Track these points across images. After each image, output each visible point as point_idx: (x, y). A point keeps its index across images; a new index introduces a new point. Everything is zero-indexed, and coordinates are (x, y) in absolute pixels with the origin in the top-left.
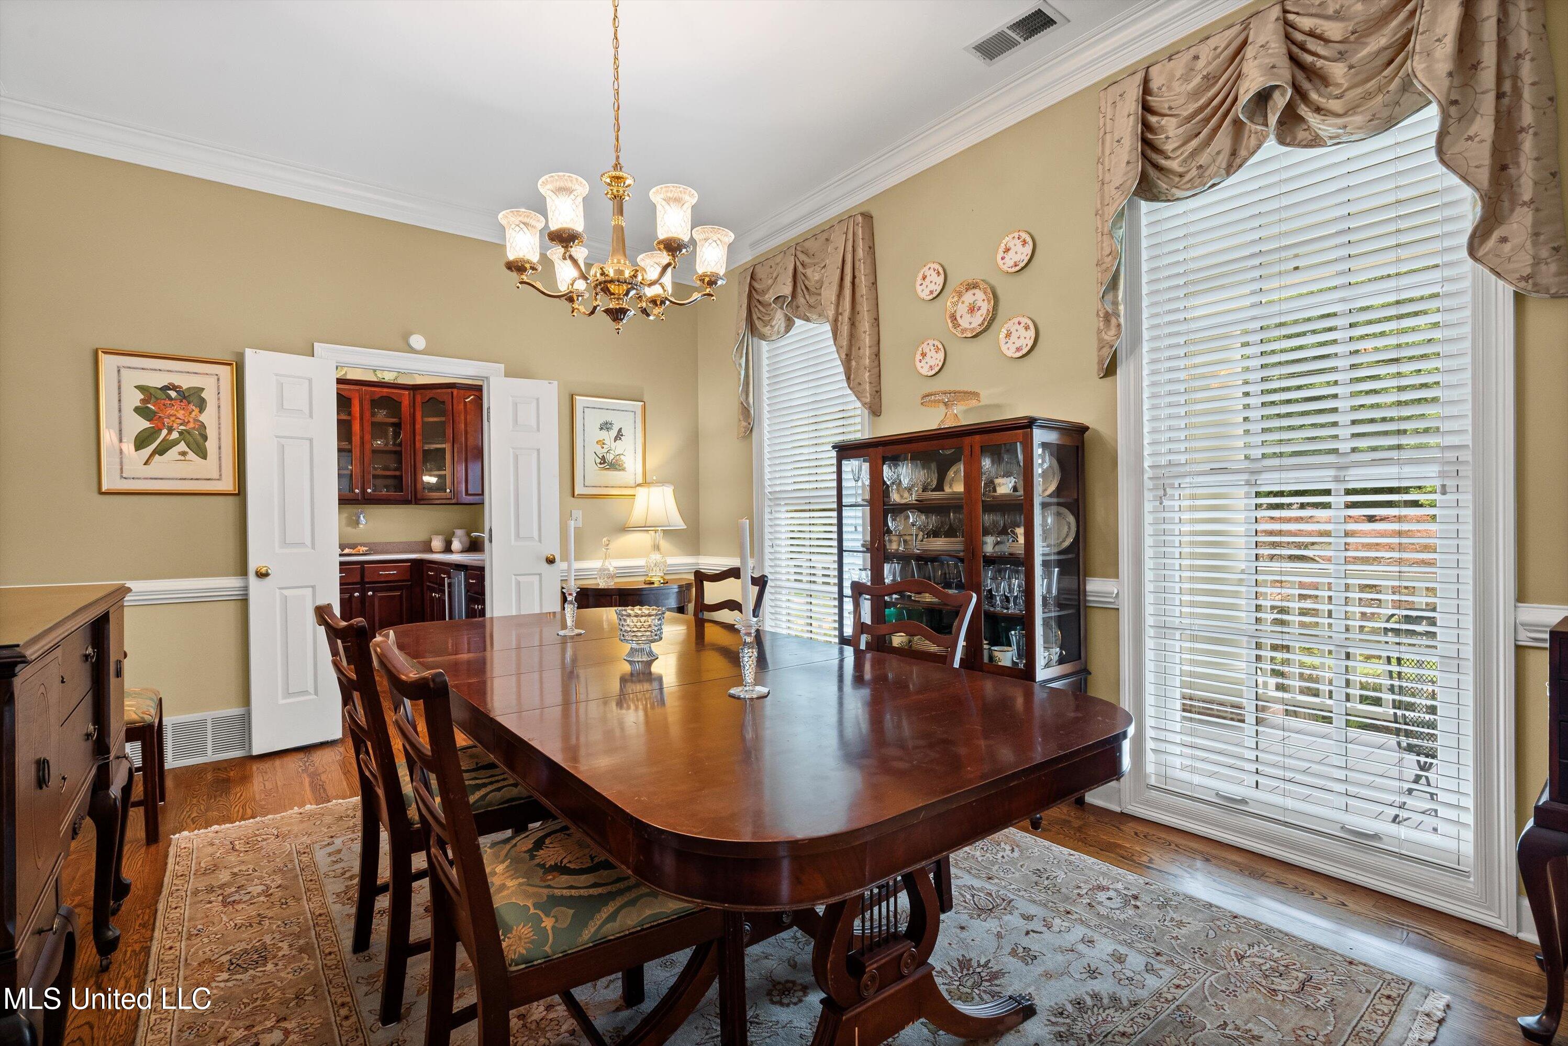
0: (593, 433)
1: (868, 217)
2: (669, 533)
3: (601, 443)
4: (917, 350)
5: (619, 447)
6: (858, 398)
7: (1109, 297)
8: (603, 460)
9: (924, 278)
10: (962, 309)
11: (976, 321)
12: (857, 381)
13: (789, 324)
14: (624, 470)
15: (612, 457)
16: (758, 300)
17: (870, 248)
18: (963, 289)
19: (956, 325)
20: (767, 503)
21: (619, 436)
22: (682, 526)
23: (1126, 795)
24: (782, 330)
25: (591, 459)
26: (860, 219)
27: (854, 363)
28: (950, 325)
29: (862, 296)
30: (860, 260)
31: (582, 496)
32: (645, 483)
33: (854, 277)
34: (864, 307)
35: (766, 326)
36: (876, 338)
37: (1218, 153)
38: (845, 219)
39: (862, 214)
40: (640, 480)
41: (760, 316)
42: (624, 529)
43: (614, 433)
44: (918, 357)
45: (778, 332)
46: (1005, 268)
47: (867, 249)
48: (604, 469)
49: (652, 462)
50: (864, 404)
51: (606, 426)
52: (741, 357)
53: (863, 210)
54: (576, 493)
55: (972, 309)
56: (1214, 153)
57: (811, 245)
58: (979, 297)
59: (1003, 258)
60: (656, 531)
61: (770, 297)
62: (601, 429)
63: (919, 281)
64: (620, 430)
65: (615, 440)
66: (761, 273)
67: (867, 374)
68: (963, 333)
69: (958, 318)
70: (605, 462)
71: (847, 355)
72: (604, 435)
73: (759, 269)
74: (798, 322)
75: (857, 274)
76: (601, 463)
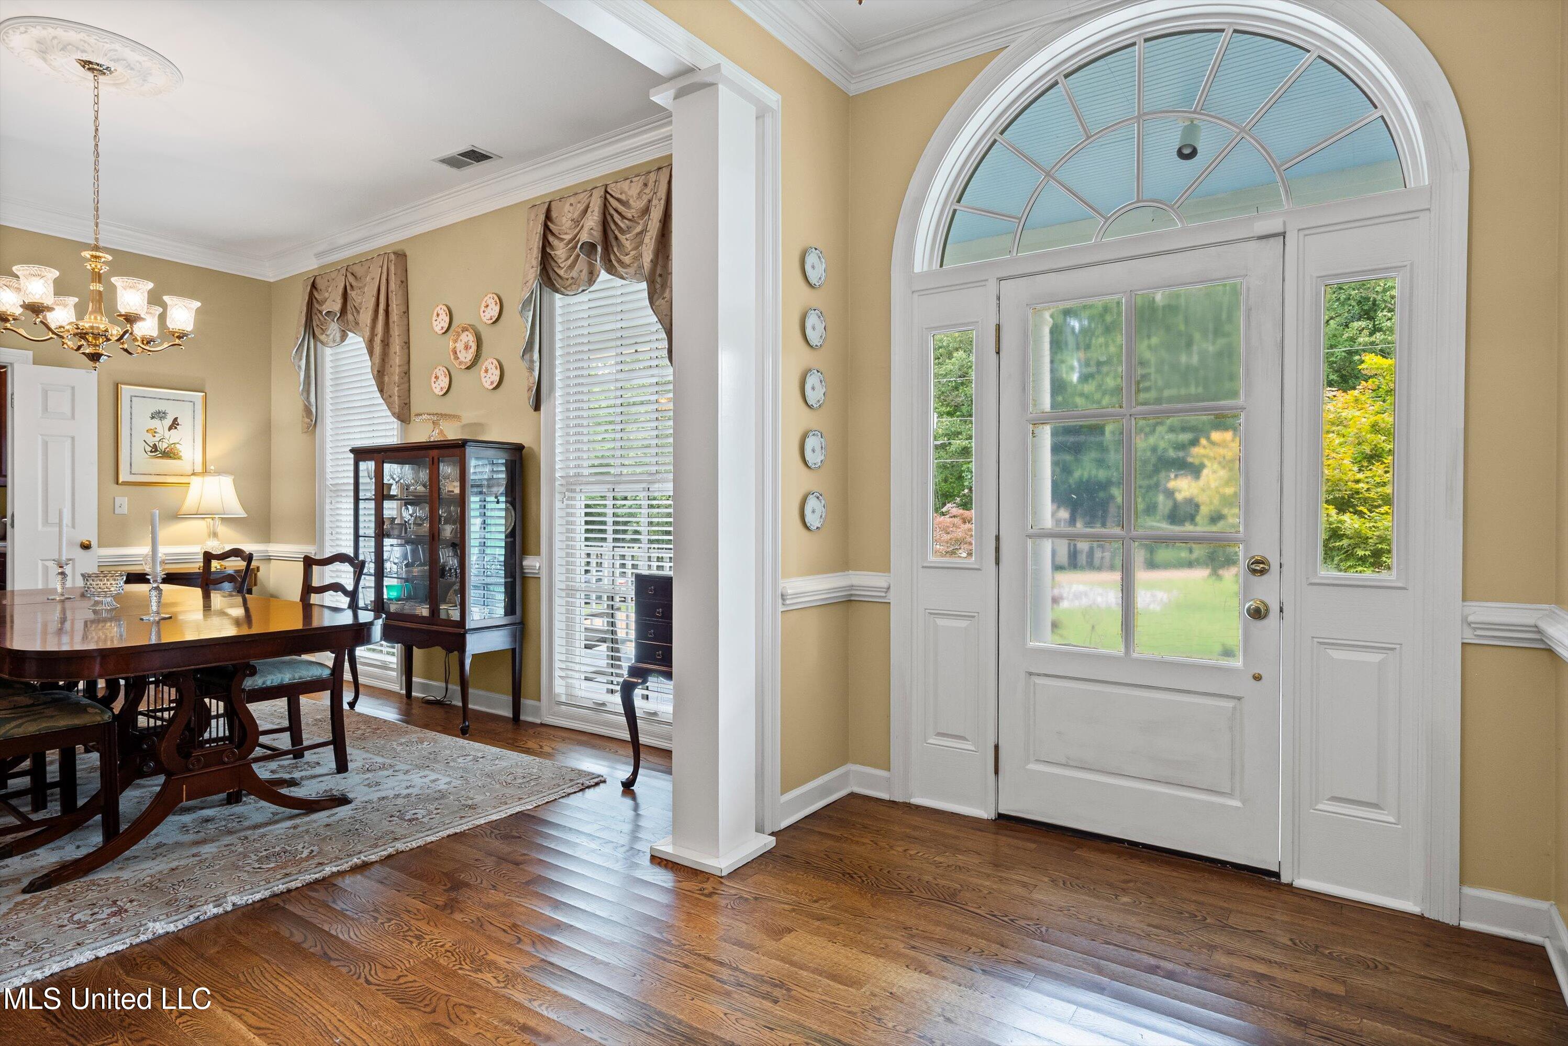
0: (143, 422)
1: (401, 257)
2: (228, 521)
3: (154, 432)
4: (432, 374)
5: (174, 436)
6: (389, 409)
7: (527, 357)
8: (155, 448)
9: (438, 315)
10: (460, 346)
11: (467, 357)
12: (389, 393)
13: (344, 337)
14: (180, 458)
15: (165, 445)
16: (318, 310)
17: (402, 282)
18: (460, 330)
19: (457, 358)
20: (328, 494)
21: (174, 424)
22: (243, 514)
23: (544, 710)
24: (338, 339)
25: (139, 447)
26: (392, 257)
27: (386, 379)
28: (452, 357)
29: (394, 322)
30: (392, 292)
31: (126, 483)
32: (205, 472)
33: (388, 305)
34: (396, 331)
35: (322, 334)
36: (406, 359)
37: (581, 271)
38: (382, 254)
39: (394, 253)
40: (199, 468)
41: (318, 323)
42: (176, 516)
43: (168, 422)
44: (433, 379)
45: (334, 341)
46: (485, 319)
47: (399, 282)
48: (156, 457)
49: (212, 452)
50: (394, 414)
51: (159, 415)
52: (301, 359)
53: (397, 248)
54: (121, 481)
55: (467, 347)
56: (578, 271)
57: (357, 269)
58: (469, 338)
59: (484, 312)
60: (213, 519)
61: (325, 309)
62: (153, 418)
63: (434, 318)
64: (176, 419)
65: (170, 429)
66: (321, 284)
67: (397, 389)
68: (460, 365)
69: (458, 352)
70: (156, 450)
71: (379, 371)
72: (156, 423)
73: (318, 281)
74: (350, 334)
75: (390, 303)
76: (151, 452)
